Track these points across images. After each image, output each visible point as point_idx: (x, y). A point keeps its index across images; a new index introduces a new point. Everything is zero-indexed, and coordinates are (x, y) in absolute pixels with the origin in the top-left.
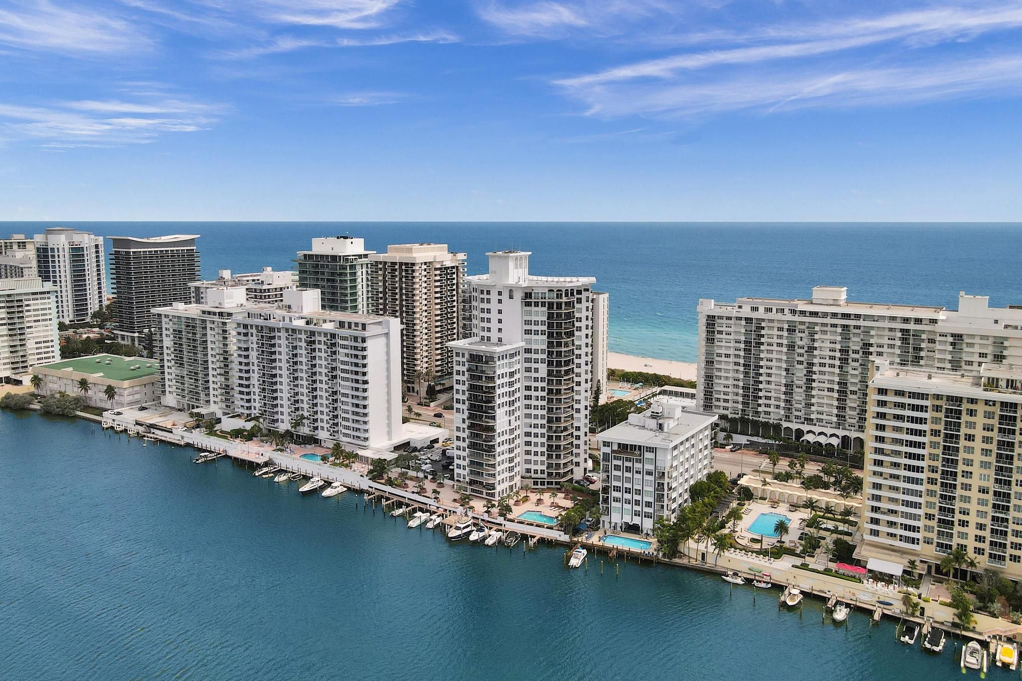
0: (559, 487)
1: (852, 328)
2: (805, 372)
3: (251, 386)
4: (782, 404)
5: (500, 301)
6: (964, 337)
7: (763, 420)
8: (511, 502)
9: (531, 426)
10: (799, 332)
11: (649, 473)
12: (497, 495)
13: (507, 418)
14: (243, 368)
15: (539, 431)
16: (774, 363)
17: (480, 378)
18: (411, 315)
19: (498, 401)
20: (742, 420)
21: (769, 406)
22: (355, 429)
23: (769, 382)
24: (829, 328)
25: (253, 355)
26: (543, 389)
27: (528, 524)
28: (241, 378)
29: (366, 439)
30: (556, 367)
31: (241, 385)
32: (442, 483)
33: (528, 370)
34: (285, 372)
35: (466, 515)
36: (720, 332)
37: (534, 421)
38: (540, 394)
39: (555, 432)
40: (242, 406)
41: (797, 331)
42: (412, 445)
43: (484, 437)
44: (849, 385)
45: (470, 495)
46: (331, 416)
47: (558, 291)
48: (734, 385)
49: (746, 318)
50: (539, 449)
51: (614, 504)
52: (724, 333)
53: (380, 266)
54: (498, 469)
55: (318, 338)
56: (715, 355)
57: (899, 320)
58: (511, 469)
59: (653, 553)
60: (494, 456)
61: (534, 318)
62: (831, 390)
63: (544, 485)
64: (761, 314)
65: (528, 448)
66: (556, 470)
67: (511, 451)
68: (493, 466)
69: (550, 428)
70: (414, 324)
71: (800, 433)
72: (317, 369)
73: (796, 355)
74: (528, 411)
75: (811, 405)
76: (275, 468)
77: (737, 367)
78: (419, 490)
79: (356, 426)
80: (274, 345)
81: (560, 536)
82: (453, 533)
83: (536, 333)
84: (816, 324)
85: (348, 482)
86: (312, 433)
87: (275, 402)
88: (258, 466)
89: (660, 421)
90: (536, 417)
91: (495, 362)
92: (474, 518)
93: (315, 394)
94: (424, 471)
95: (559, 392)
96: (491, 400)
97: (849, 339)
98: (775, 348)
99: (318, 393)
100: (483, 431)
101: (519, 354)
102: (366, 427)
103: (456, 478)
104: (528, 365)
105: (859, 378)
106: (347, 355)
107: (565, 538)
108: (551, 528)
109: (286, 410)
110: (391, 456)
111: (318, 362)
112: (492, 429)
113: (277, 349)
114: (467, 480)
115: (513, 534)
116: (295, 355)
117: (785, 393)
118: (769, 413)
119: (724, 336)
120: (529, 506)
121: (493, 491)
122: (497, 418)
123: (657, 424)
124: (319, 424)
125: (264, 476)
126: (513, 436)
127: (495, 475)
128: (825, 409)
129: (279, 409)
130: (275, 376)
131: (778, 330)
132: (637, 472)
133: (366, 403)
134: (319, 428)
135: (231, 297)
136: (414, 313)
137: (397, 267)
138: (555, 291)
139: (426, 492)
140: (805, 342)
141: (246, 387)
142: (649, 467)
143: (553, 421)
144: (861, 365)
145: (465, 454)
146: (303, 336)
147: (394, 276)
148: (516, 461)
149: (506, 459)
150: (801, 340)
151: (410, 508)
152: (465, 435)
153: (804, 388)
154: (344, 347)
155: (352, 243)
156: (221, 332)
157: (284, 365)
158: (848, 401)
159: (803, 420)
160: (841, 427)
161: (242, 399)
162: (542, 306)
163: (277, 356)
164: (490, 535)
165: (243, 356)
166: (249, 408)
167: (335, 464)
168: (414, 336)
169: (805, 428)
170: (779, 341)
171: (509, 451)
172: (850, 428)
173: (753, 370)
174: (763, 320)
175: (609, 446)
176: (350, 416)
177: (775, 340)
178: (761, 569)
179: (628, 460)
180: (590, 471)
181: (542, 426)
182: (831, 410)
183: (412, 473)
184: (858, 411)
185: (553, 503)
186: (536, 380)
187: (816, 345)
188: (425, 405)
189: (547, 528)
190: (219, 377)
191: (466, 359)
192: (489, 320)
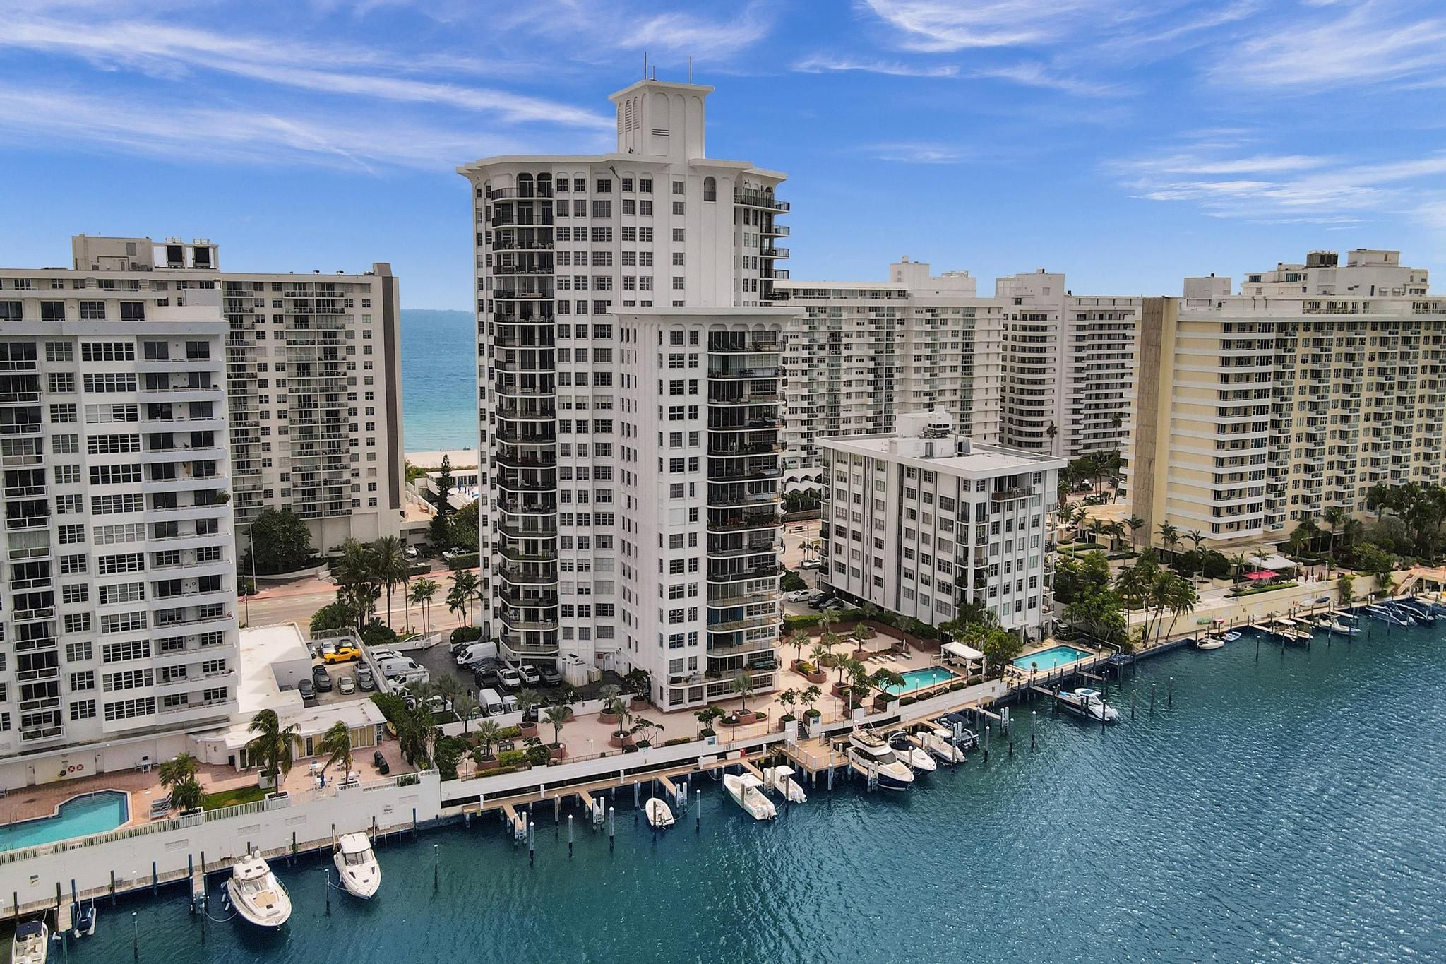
1: (817, 311)
5: (679, 208)
6: (939, 312)
11: (1035, 523)
12: (774, 677)
22: (158, 677)
29: (217, 694)
57: (867, 295)
60: (772, 582)
81: (993, 689)
97: (815, 328)
100: (744, 525)
107: (1001, 690)
112: (768, 516)
114: (701, 667)
121: (771, 672)
123: (955, 445)
127: (772, 630)
132: (1020, 527)
133: (212, 570)
142: (1036, 511)
144: (829, 365)
145: (694, 602)
152: (697, 552)
158: (814, 423)
175: (984, 489)
178: (1206, 619)
179: (1009, 507)
183: (508, 721)
191: (702, 349)
192: (647, 259)
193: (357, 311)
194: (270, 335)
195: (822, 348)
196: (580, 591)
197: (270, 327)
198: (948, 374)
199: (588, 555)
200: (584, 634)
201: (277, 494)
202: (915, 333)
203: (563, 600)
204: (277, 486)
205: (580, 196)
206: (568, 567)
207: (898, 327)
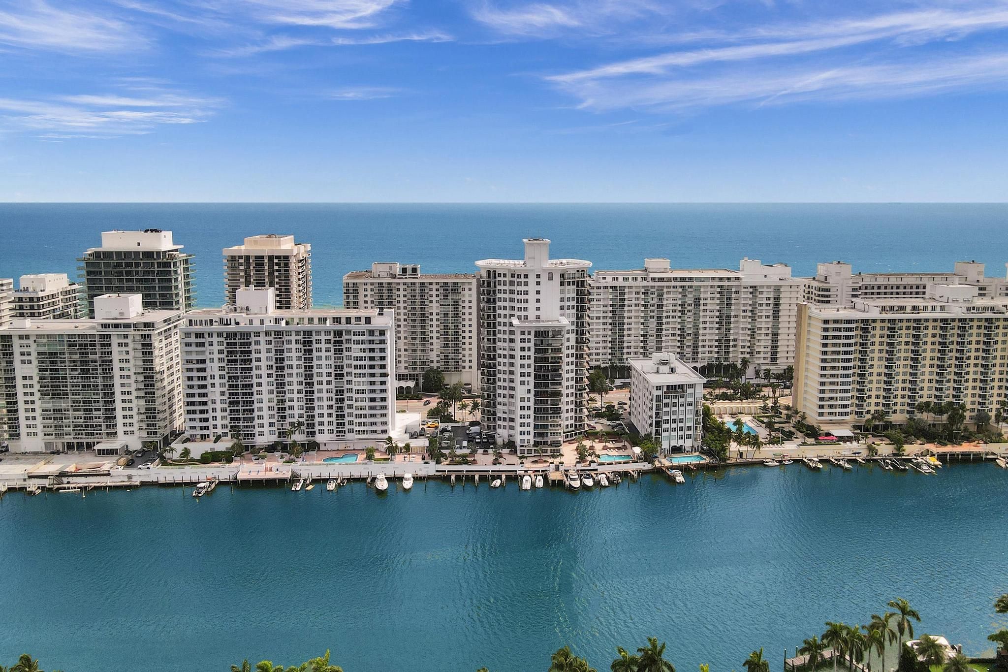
1: (687, 287)
2: (656, 324)
4: (640, 350)
5: (538, 283)
6: (758, 288)
10: (651, 294)
11: (690, 405)
12: (561, 450)
14: (195, 382)
16: (633, 320)
17: (546, 351)
19: (563, 369)
20: (612, 367)
21: (630, 353)
22: (369, 424)
23: (629, 335)
24: (672, 289)
25: (213, 366)
26: (572, 355)
28: (190, 395)
29: (385, 431)
30: (580, 336)
31: (189, 404)
38: (571, 359)
40: (194, 427)
41: (649, 294)
43: (551, 402)
44: (685, 329)
46: (335, 417)
49: (611, 286)
51: (664, 434)
53: (241, 261)
54: (562, 427)
55: (316, 337)
57: (717, 279)
61: (567, 295)
62: (673, 335)
64: (620, 283)
68: (559, 425)
72: (315, 370)
73: (649, 312)
77: (605, 327)
79: (371, 420)
80: (249, 351)
83: (569, 307)
84: (663, 287)
86: (310, 439)
87: (251, 415)
88: (288, 481)
91: (563, 335)
96: (557, 369)
97: (686, 295)
98: (633, 308)
99: (316, 395)
100: (550, 396)
102: (384, 419)
105: (693, 323)
106: (361, 350)
109: (266, 421)
111: (315, 362)
112: (559, 394)
113: (254, 356)
114: (532, 443)
115: (614, 473)
116: (281, 359)
117: (642, 341)
121: (559, 448)
124: (317, 428)
127: (560, 433)
129: (256, 421)
130: (251, 386)
132: (681, 405)
134: (318, 432)
138: (576, 272)
140: (655, 301)
141: (200, 405)
142: (690, 400)
145: (529, 420)
146: (293, 338)
152: (530, 404)
153: (655, 336)
156: (139, 347)
158: (685, 342)
161: (193, 419)
162: (572, 285)
165: (195, 370)
166: (205, 428)
170: (637, 302)
173: (619, 327)
174: (624, 287)
175: (660, 389)
177: (634, 302)
178: (781, 453)
179: (675, 397)
184: (692, 347)
187: (664, 302)
189: (624, 463)
190: (135, 400)
191: (532, 336)
192: (526, 301)
193: (467, 292)
194: (434, 302)
195: (690, 305)
196: (504, 412)
197: (434, 299)
198: (764, 319)
199: (506, 400)
200: (505, 427)
201: (435, 362)
202: (745, 298)
203: (498, 415)
204: (435, 359)
205: (505, 279)
206: (500, 404)
207: (733, 296)
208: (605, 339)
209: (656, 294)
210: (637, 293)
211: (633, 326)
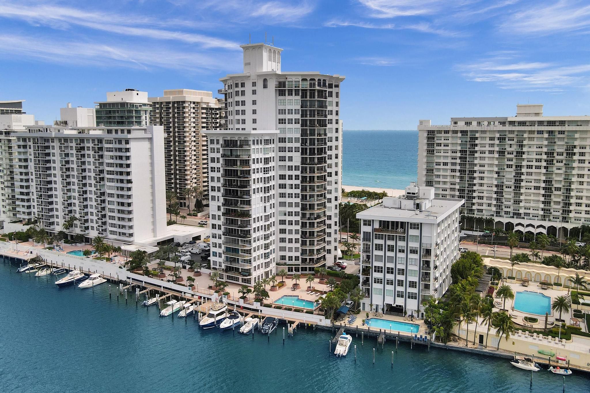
0: (313, 272)
1: (557, 133)
2: (514, 174)
3: (31, 194)
4: (494, 202)
5: (254, 92)
7: (478, 217)
8: (268, 287)
9: (285, 215)
10: (509, 140)
11: (413, 251)
12: (253, 281)
13: (262, 205)
14: (24, 177)
15: (294, 218)
16: (486, 168)
17: (234, 163)
18: (182, 144)
19: (253, 186)
21: (481, 204)
22: (121, 227)
23: (481, 185)
24: (536, 135)
25: (31, 165)
26: (297, 178)
27: (286, 309)
28: (22, 187)
29: (131, 235)
30: (309, 155)
31: (22, 193)
32: (199, 272)
33: (282, 159)
34: (59, 179)
35: (221, 301)
36: (439, 145)
37: (288, 209)
38: (294, 182)
39: (309, 219)
40: (24, 213)
41: (507, 139)
42: (176, 241)
43: (239, 223)
44: (553, 183)
45: (226, 282)
46: (100, 216)
47: (311, 80)
48: (451, 188)
49: (461, 131)
50: (294, 236)
51: (376, 286)
52: (442, 145)
53: (157, 106)
54: (254, 254)
55: (86, 145)
56: (435, 164)
58: (266, 256)
59: (426, 337)
60: (250, 242)
61: (288, 107)
62: (537, 188)
63: (298, 271)
64: (474, 127)
65: (283, 236)
66: (310, 256)
67: (266, 237)
68: (249, 252)
69: (304, 215)
70: (185, 151)
71: (510, 226)
72: (87, 174)
73: (506, 160)
74: (282, 200)
75: (519, 202)
76: (42, 264)
77: (453, 173)
78: (175, 279)
79: (122, 223)
80: (48, 154)
81: (321, 320)
82: (205, 321)
83: (290, 121)
84: (525, 132)
85: (107, 274)
86: (83, 233)
87: (50, 207)
88: (25, 263)
89: (417, 201)
90: (290, 205)
91: (249, 145)
92: (229, 304)
93: (85, 196)
94: (183, 262)
95: (312, 179)
96: (246, 184)
97: (555, 142)
98: (487, 155)
99: (88, 195)
100: (239, 216)
101: (273, 143)
102: (131, 224)
103: (212, 266)
104: (282, 154)
105: (563, 176)
106: (112, 157)
107: (326, 322)
108: (310, 312)
109: (60, 213)
110: (153, 249)
111: (87, 167)
112: (247, 214)
113: (51, 158)
114: (223, 267)
115: (269, 320)
116: (67, 162)
117: (496, 193)
118: (481, 211)
119: (442, 147)
120: (286, 291)
121: (249, 277)
122: (252, 203)
123: (414, 204)
124: (90, 224)
125: (27, 272)
126: (268, 223)
127: (250, 261)
128: (532, 204)
129: (55, 213)
130: (50, 182)
131: (490, 140)
132: (400, 251)
133: (130, 201)
134: (90, 228)
135: (20, 121)
136: (185, 142)
137: (171, 105)
138: (308, 79)
139: (182, 280)
140: (514, 148)
141: (26, 195)
142: (414, 245)
143: (307, 209)
144: (565, 164)
145: (220, 241)
146: (74, 145)
147: (168, 114)
148: (272, 247)
149: (262, 245)
150: (511, 147)
151: (164, 297)
152: (220, 223)
153: (513, 188)
154: (109, 150)
155: (138, 94)
156: (7, 148)
157: (58, 172)
158: (552, 197)
159: (511, 215)
160: (547, 219)
161: (23, 206)
162: (295, 95)
163: (52, 165)
164: (245, 322)
165: (23, 167)
166: (29, 214)
167: (98, 258)
168: (185, 161)
169: (515, 221)
170: (491, 149)
171: (265, 238)
172: (555, 220)
173: (468, 174)
174: (477, 132)
175: (370, 225)
176: (116, 214)
177: (487, 148)
178: (554, 352)
179: (391, 238)
180: (340, 259)
181: (297, 214)
182: (538, 205)
183: (170, 264)
184: (562, 205)
185: (310, 287)
186: (290, 168)
187: (525, 149)
188: (193, 215)
189: (307, 312)
190: (6, 189)
191: (221, 146)
195: (560, 154)
205: (231, 91)
208: (453, 186)
209: (515, 140)
210: (492, 139)
211: (486, 175)
